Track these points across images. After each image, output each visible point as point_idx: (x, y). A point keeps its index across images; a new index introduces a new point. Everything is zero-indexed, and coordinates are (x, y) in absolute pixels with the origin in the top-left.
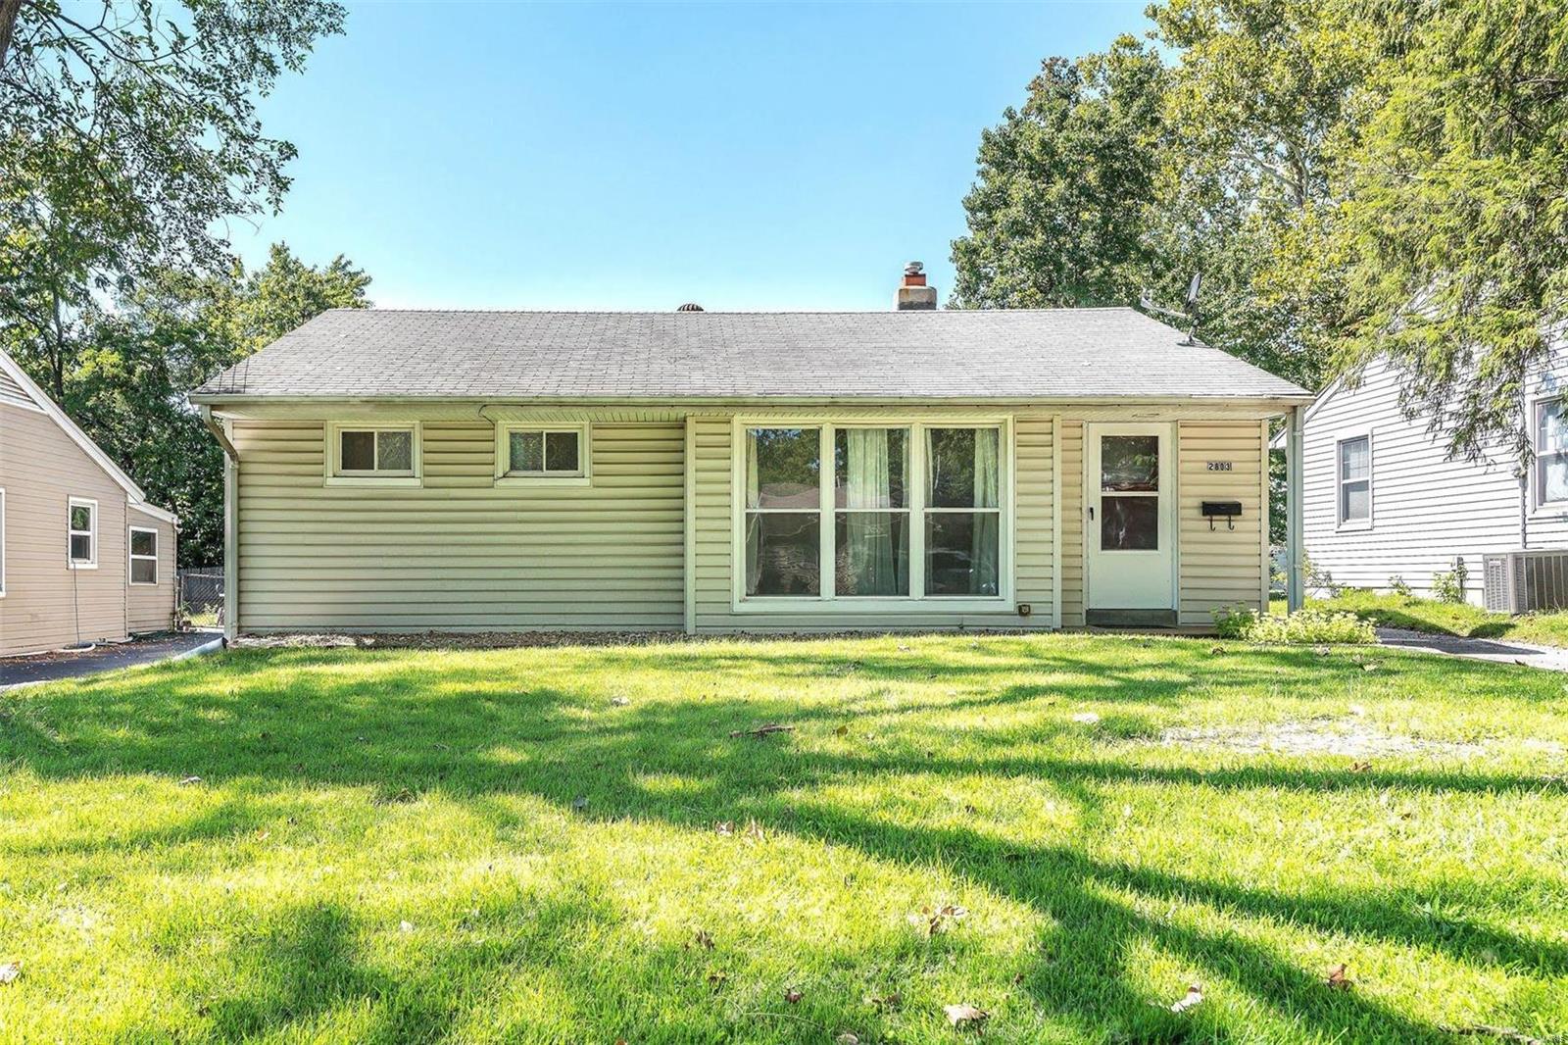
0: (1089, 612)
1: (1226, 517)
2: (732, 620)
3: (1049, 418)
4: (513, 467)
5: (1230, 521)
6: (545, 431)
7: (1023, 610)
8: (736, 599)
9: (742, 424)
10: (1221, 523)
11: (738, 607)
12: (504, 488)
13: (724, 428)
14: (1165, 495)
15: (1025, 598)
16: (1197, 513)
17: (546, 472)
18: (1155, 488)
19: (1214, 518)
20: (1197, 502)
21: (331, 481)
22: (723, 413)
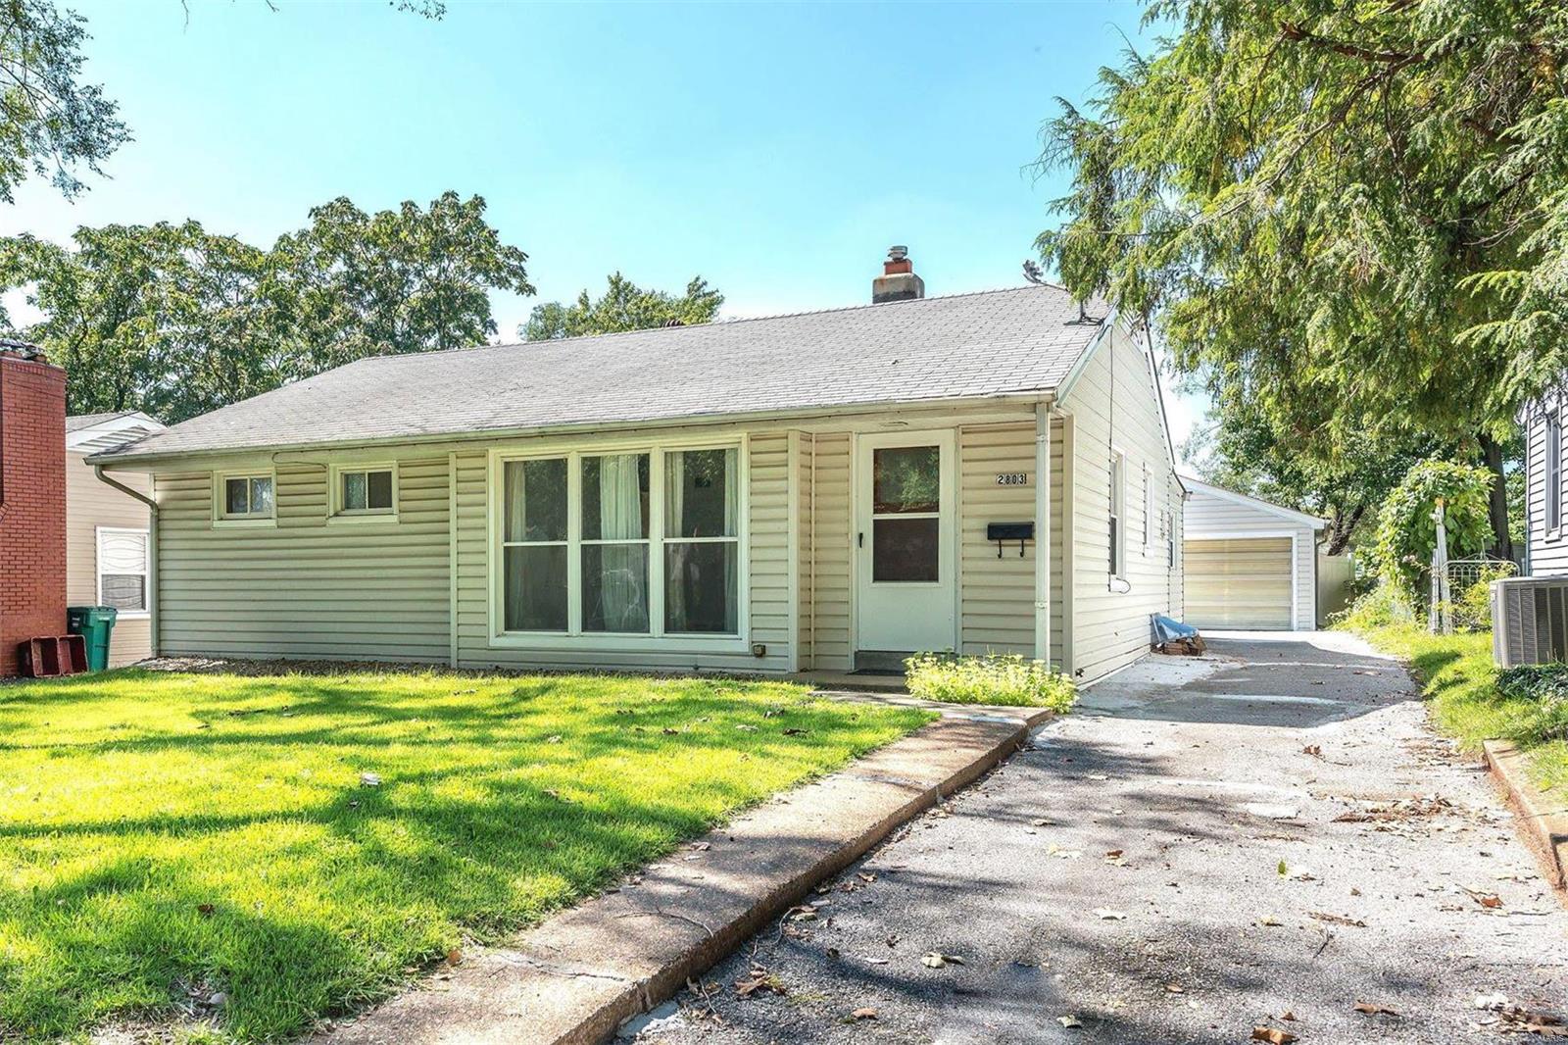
0: (860, 656)
1: (1019, 542)
2: (490, 655)
3: (784, 434)
4: (348, 505)
5: (1023, 546)
6: (367, 471)
7: (760, 652)
8: (492, 634)
9: (496, 456)
10: (1011, 549)
11: (495, 642)
12: (335, 526)
13: (478, 462)
14: (946, 516)
15: (761, 637)
16: (983, 537)
17: (368, 510)
18: (935, 507)
19: (1004, 542)
20: (983, 524)
21: (217, 524)
22: (476, 448)
